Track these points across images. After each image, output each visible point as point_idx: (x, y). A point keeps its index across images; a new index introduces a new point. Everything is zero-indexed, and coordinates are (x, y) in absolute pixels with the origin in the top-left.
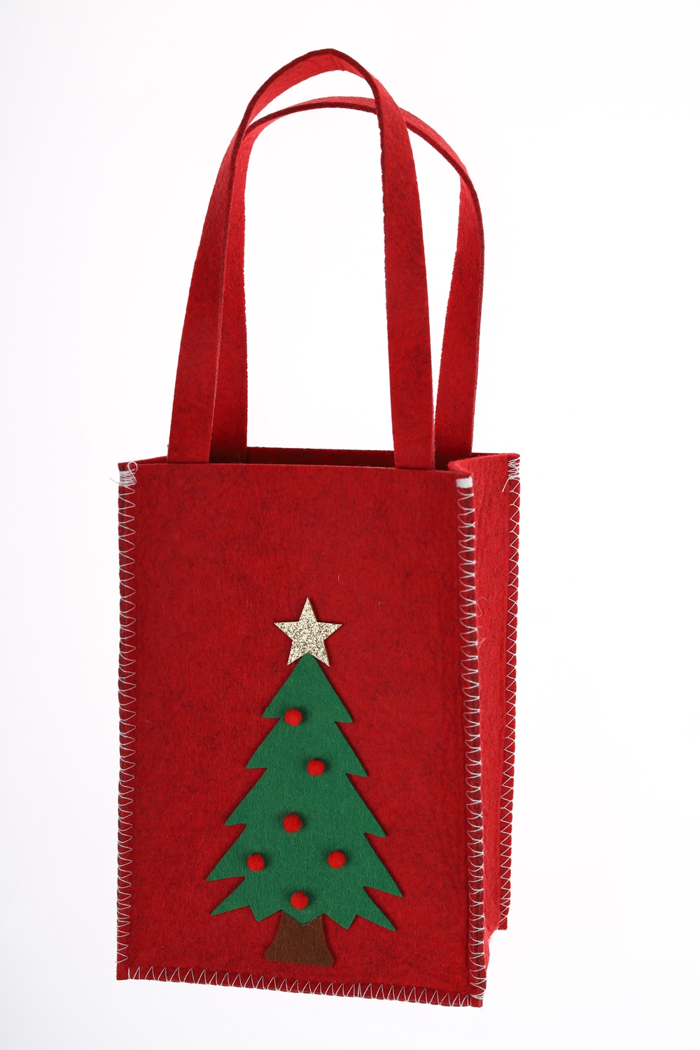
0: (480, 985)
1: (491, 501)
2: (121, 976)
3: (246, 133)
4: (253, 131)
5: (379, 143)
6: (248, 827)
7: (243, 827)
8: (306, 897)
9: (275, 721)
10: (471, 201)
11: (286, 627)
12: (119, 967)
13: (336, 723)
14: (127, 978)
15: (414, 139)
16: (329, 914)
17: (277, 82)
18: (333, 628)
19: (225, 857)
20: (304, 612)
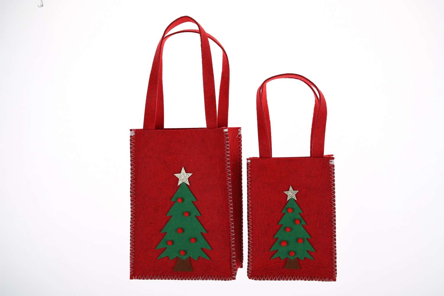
0: (235, 273)
1: (233, 140)
2: (131, 278)
3: (164, 39)
4: (165, 39)
5: (200, 40)
6: (167, 233)
7: (166, 233)
8: (185, 252)
9: (175, 202)
10: (226, 57)
11: (177, 175)
12: (131, 275)
13: (192, 201)
14: (133, 279)
15: (210, 40)
16: (191, 256)
17: (172, 25)
18: (190, 174)
19: (161, 242)
20: (182, 171)
